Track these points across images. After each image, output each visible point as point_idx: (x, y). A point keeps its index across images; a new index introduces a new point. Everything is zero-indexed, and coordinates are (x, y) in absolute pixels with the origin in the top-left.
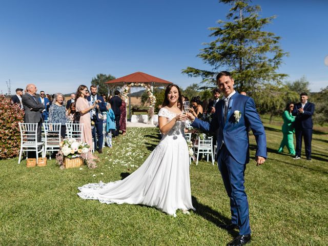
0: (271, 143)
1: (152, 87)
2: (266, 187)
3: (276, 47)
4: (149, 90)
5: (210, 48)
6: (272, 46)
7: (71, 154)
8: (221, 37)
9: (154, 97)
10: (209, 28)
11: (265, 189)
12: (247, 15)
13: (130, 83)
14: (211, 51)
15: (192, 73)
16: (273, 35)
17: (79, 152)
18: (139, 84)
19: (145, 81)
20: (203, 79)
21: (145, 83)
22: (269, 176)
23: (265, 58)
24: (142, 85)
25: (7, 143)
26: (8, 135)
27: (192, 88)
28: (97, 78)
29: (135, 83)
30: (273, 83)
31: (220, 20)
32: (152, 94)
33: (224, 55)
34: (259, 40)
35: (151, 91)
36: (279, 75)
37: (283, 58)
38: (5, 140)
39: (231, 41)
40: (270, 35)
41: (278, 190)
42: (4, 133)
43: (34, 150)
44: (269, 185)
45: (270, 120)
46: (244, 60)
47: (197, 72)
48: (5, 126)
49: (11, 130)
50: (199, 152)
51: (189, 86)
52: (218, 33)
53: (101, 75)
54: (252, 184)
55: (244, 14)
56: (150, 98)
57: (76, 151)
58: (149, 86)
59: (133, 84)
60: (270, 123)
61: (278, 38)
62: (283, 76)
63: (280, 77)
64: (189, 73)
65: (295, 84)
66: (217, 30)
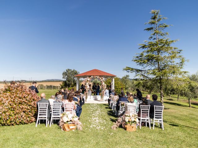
0: (182, 115)
1: (104, 78)
2: (186, 143)
3: (180, 56)
4: (102, 80)
5: (140, 56)
6: (178, 55)
7: (68, 122)
8: (146, 50)
9: (105, 85)
10: (139, 44)
11: (186, 144)
12: (161, 38)
13: (91, 76)
14: (140, 58)
15: (129, 70)
16: (177, 48)
17: (72, 120)
18: (96, 77)
19: (100, 75)
20: (136, 74)
21: (100, 76)
22: (187, 137)
23: (174, 62)
24: (98, 77)
25: (28, 114)
26: (29, 110)
27: (125, 78)
28: (66, 72)
29: (93, 76)
30: (180, 77)
31: (146, 41)
32: (104, 83)
33: (148, 60)
34: (169, 51)
35: (103, 81)
36: (183, 72)
37: (185, 63)
38: (27, 112)
39: (152, 52)
40: (175, 49)
41: (194, 145)
42: (27, 108)
43: (45, 119)
44: (188, 142)
45: (178, 98)
46: (161, 63)
47: (132, 69)
48: (28, 104)
49: (31, 107)
50: (141, 121)
51: (124, 76)
52: (144, 47)
53: (69, 70)
54: (177, 141)
55: (159, 37)
56: (103, 85)
57: (71, 119)
58: (102, 77)
59: (92, 77)
60: (178, 101)
61: (180, 51)
62: (185, 72)
63: (183, 73)
64: (128, 70)
65: (193, 76)
66: (143, 46)
